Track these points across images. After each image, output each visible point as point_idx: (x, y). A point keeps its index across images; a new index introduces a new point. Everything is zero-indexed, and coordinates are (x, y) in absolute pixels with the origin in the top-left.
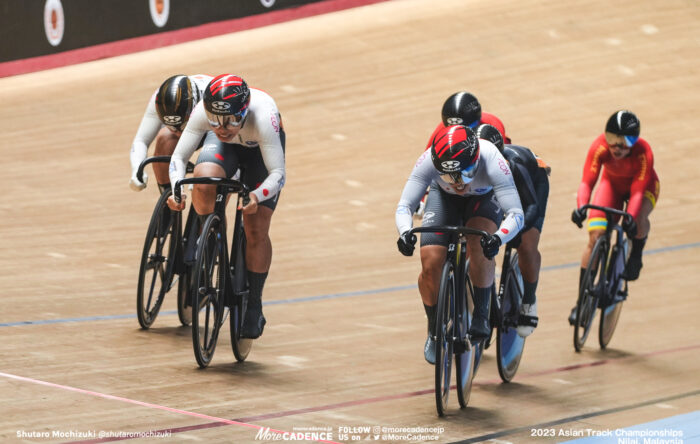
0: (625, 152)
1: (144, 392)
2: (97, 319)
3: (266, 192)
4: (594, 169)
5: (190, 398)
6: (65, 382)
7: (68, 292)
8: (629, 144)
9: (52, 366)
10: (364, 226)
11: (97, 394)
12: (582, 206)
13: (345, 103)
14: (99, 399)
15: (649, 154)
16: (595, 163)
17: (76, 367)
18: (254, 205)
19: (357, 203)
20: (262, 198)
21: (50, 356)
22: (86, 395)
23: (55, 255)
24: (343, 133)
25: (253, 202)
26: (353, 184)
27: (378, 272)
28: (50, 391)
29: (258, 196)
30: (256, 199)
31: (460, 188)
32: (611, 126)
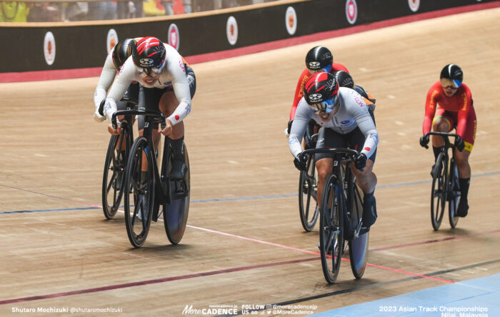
0: (454, 91)
1: (282, 239)
2: (256, 198)
3: (177, 118)
4: (432, 106)
5: (308, 243)
6: (237, 234)
7: (239, 183)
8: (457, 86)
9: (231, 225)
10: (406, 147)
11: (255, 240)
12: (426, 134)
13: (395, 78)
14: (257, 243)
15: (468, 93)
16: (432, 102)
17: (243, 225)
18: (170, 128)
19: (401, 134)
20: (174, 122)
21: (229, 219)
22: (249, 241)
23: (233, 162)
24: (393, 95)
25: (168, 125)
26: (399, 123)
27: (413, 173)
28: (228, 238)
29: (171, 120)
30: (171, 123)
31: (324, 117)
32: (444, 74)
